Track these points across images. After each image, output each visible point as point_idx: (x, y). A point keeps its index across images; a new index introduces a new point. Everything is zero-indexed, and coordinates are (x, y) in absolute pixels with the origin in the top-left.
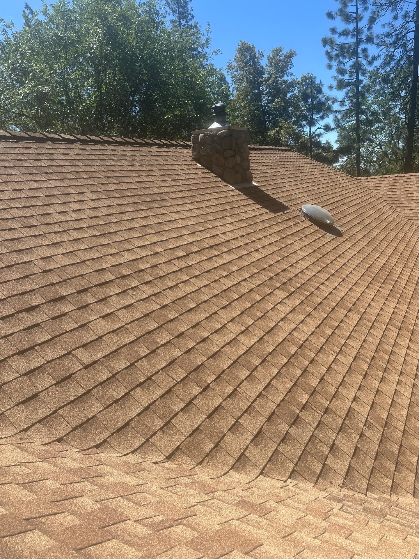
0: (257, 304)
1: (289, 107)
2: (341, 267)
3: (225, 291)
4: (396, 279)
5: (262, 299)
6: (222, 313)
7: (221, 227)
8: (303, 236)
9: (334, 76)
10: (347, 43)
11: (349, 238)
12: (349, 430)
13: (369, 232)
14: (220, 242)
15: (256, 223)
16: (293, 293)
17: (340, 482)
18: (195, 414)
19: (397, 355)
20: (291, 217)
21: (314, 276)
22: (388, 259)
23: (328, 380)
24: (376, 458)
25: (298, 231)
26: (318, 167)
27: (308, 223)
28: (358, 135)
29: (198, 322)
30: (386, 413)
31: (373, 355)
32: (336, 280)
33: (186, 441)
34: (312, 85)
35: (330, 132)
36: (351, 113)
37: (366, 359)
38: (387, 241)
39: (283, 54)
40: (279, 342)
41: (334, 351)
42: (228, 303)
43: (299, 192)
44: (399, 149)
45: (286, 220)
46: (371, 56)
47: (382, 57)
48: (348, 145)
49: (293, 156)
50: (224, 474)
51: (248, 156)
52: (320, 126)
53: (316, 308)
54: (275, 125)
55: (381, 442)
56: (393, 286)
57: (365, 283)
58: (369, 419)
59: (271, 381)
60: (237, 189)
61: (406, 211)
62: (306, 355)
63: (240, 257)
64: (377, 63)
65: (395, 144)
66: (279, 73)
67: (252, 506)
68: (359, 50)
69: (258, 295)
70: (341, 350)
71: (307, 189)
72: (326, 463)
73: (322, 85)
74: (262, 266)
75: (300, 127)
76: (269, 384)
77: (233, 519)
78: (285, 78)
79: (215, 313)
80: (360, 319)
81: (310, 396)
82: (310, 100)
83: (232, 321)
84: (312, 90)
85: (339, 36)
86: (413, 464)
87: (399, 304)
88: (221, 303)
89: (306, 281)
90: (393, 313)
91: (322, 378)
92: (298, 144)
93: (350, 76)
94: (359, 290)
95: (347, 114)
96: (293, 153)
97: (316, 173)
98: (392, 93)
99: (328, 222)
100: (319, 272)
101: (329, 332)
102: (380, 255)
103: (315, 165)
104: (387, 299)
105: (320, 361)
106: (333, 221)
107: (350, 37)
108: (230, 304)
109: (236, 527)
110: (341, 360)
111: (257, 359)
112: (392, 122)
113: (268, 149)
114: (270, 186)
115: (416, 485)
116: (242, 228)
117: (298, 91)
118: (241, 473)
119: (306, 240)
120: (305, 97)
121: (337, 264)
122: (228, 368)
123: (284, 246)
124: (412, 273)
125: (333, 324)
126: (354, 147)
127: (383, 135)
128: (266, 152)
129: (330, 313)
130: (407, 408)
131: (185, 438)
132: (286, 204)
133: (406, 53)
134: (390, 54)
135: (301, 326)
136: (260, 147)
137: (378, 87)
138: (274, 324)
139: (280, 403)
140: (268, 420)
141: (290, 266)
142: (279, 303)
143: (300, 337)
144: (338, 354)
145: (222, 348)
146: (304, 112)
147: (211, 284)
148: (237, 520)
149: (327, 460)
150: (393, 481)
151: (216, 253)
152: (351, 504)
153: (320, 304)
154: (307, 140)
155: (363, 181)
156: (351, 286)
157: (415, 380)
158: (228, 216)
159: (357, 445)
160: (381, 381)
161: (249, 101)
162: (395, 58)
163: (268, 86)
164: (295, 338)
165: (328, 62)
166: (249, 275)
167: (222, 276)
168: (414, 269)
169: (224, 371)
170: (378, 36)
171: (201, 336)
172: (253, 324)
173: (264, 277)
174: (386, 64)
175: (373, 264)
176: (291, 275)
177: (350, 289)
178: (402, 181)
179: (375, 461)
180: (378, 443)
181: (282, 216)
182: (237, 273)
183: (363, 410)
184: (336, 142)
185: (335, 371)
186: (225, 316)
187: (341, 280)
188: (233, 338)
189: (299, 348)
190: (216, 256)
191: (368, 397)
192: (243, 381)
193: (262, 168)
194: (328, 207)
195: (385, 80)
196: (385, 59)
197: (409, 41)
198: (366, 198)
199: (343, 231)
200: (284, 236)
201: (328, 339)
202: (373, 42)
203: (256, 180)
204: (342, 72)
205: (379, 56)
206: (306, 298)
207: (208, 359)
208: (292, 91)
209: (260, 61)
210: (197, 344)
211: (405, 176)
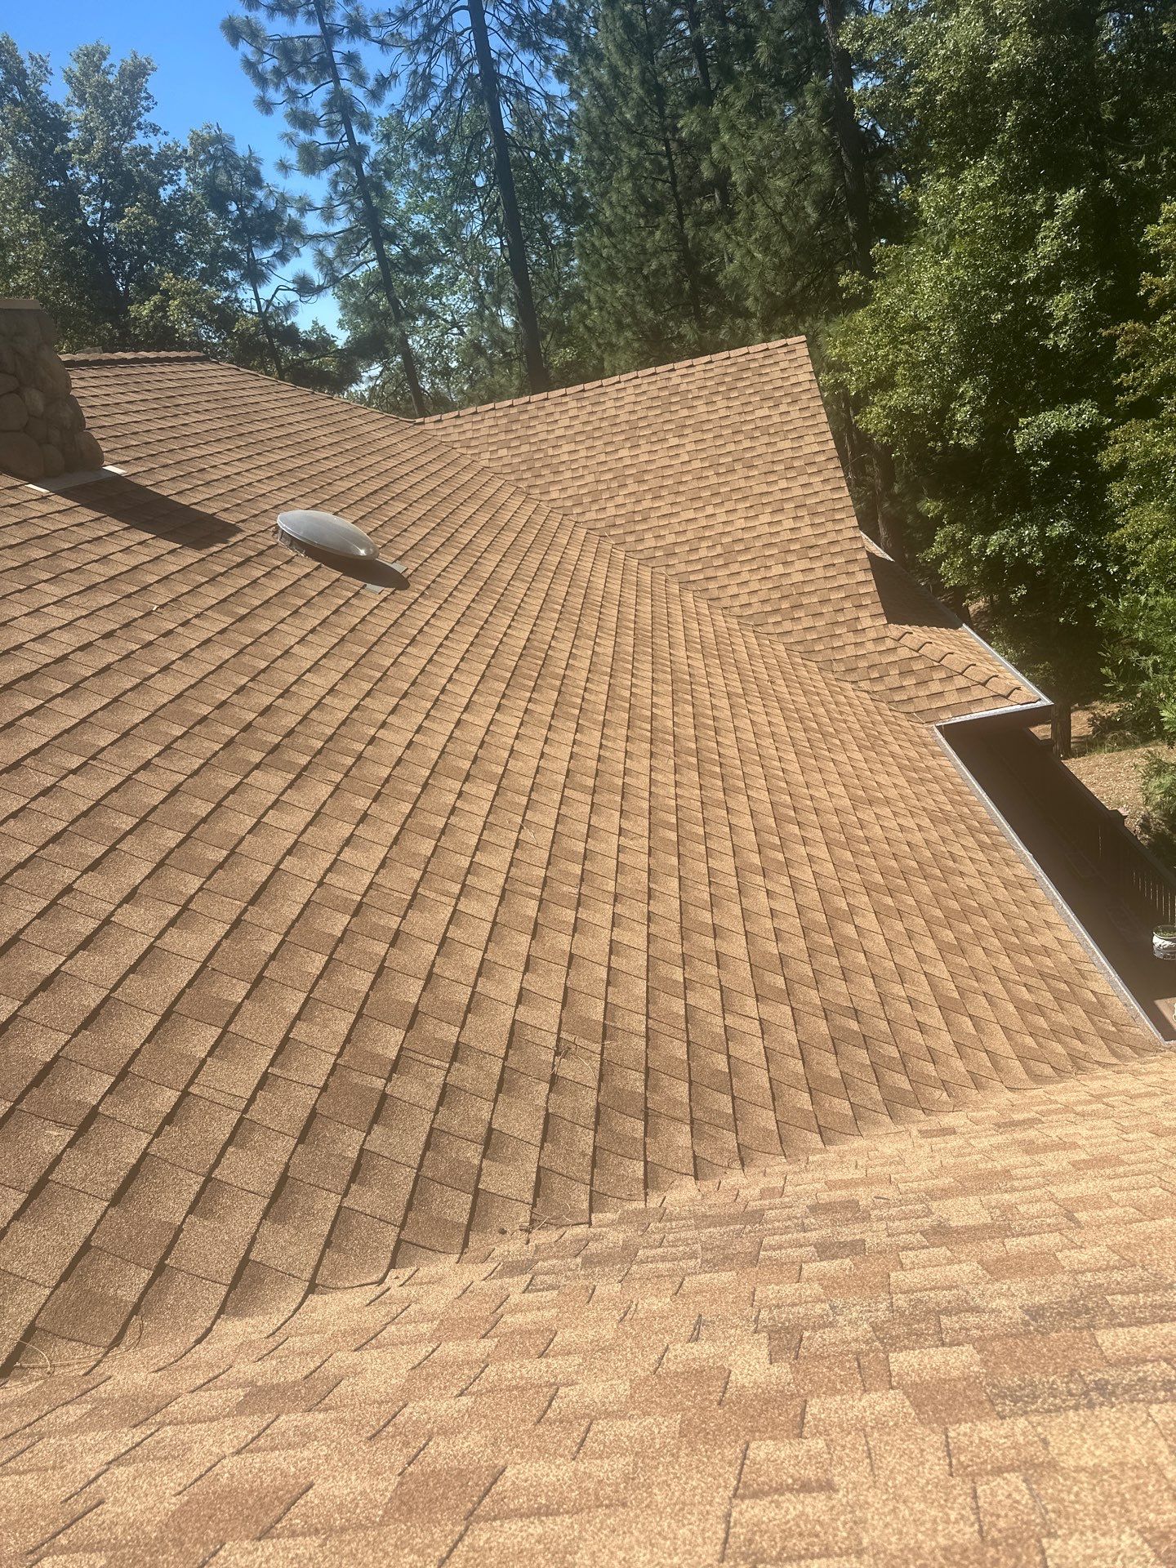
0: (204, 827)
1: (174, 231)
2: (423, 671)
3: (85, 814)
4: (562, 672)
5: (214, 810)
6: (89, 884)
7: (27, 619)
8: (300, 602)
9: (286, 135)
10: (299, 37)
11: (428, 587)
12: (522, 1081)
13: (476, 563)
14: (35, 667)
15: (145, 588)
16: (305, 768)
17: (524, 1218)
18: (67, 1208)
19: (600, 857)
20: (253, 554)
21: (356, 708)
22: (535, 625)
23: (447, 974)
24: (597, 1123)
25: (282, 591)
26: (300, 400)
27: (309, 565)
28: (394, 303)
29: (14, 932)
30: (601, 1005)
31: (542, 873)
32: (417, 706)
33: (53, 1298)
34: (226, 161)
35: (314, 298)
36: (358, 239)
37: (530, 889)
38: (523, 581)
39: (112, 65)
40: (294, 917)
41: (447, 894)
42: (103, 849)
43: (259, 478)
44: (504, 330)
45: (239, 565)
46: (372, 77)
47: (404, 78)
48: (374, 332)
49: (219, 376)
50: (199, 1341)
51: (69, 387)
52: (284, 283)
53: (379, 793)
54: (147, 287)
55: (601, 1080)
56: (560, 692)
57: (491, 698)
58: (564, 1035)
59: (289, 1031)
60: (57, 493)
61: (554, 495)
62: (375, 927)
63: (116, 700)
64: (396, 95)
65: (494, 318)
66: (114, 124)
67: (284, 1393)
68: (337, 58)
69: (199, 802)
70: (464, 885)
71: (283, 467)
72: (480, 1186)
73: (258, 161)
74: (192, 714)
75: (225, 290)
76: (286, 1039)
77: (224, 1457)
78: (140, 140)
79: (68, 889)
80: (497, 793)
81: (407, 1031)
82: (233, 207)
83: (131, 897)
84: (230, 177)
85: (271, 16)
86: (682, 1103)
87: (581, 733)
88: (80, 854)
89: (338, 728)
90: (571, 758)
91: (430, 974)
92: (232, 338)
93: (331, 134)
94: (479, 721)
95: (348, 243)
96: (216, 367)
97: (299, 417)
98: (453, 179)
99: (362, 552)
100: (368, 694)
101: (426, 847)
102: (513, 620)
103: (289, 395)
104: (550, 725)
105: (418, 932)
106: (374, 548)
107: (301, 19)
108: (113, 848)
109: (233, 1476)
110: (469, 912)
111: (235, 985)
112: (472, 260)
113: (135, 361)
114: (165, 471)
115: (696, 1148)
116: (100, 609)
117: (191, 180)
118: (251, 1316)
119: (311, 612)
120: (217, 198)
121: (411, 662)
122: (148, 1040)
123: (250, 640)
124: (597, 649)
125: (432, 824)
126: (391, 338)
127: (458, 295)
128: (129, 371)
129: (419, 797)
130: (644, 977)
131: (47, 1292)
132: (230, 518)
133: (462, 69)
134: (420, 70)
135: (347, 855)
136: (107, 356)
137: (413, 165)
138: (268, 870)
139: (327, 1080)
140: (301, 1140)
141: (281, 696)
142: (271, 807)
143: (350, 885)
144: (458, 899)
145: (113, 990)
146: (226, 244)
147: (33, 805)
148: (238, 1452)
149: (483, 1178)
150: (646, 1162)
151: (30, 704)
152: (555, 1261)
153: (387, 780)
154: (256, 325)
155: (432, 426)
156: (457, 715)
157: (648, 904)
158: (45, 581)
159: (547, 1110)
160: (575, 930)
161: (40, 216)
162: (437, 82)
163: (90, 167)
164: (338, 892)
165: (256, 92)
166: (158, 749)
167: (65, 772)
168: (600, 637)
169: (138, 1052)
170: (376, 18)
171: (32, 975)
172: (201, 889)
173: (206, 744)
174: (418, 98)
175: (501, 648)
176: (291, 721)
177: (459, 723)
178: (526, 416)
179: (596, 1131)
180: (595, 1084)
181: (223, 557)
182: (115, 750)
183: (544, 1018)
184: (341, 324)
185: (459, 945)
186: (102, 892)
187: (429, 704)
188: (145, 947)
189: (353, 916)
190: (30, 713)
191: (550, 983)
192: (203, 1062)
193: (127, 419)
194: (354, 509)
195: (427, 143)
196: (413, 85)
197: (461, 34)
198: (449, 473)
199: (409, 572)
200: (243, 611)
201: (426, 867)
202: (367, 35)
203: (115, 458)
204: (304, 121)
205: (395, 76)
206: (346, 775)
207: (75, 1034)
208: (171, 181)
209: (43, 87)
210: (26, 1002)
211: (529, 403)
